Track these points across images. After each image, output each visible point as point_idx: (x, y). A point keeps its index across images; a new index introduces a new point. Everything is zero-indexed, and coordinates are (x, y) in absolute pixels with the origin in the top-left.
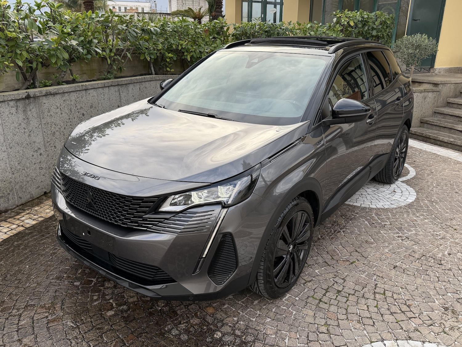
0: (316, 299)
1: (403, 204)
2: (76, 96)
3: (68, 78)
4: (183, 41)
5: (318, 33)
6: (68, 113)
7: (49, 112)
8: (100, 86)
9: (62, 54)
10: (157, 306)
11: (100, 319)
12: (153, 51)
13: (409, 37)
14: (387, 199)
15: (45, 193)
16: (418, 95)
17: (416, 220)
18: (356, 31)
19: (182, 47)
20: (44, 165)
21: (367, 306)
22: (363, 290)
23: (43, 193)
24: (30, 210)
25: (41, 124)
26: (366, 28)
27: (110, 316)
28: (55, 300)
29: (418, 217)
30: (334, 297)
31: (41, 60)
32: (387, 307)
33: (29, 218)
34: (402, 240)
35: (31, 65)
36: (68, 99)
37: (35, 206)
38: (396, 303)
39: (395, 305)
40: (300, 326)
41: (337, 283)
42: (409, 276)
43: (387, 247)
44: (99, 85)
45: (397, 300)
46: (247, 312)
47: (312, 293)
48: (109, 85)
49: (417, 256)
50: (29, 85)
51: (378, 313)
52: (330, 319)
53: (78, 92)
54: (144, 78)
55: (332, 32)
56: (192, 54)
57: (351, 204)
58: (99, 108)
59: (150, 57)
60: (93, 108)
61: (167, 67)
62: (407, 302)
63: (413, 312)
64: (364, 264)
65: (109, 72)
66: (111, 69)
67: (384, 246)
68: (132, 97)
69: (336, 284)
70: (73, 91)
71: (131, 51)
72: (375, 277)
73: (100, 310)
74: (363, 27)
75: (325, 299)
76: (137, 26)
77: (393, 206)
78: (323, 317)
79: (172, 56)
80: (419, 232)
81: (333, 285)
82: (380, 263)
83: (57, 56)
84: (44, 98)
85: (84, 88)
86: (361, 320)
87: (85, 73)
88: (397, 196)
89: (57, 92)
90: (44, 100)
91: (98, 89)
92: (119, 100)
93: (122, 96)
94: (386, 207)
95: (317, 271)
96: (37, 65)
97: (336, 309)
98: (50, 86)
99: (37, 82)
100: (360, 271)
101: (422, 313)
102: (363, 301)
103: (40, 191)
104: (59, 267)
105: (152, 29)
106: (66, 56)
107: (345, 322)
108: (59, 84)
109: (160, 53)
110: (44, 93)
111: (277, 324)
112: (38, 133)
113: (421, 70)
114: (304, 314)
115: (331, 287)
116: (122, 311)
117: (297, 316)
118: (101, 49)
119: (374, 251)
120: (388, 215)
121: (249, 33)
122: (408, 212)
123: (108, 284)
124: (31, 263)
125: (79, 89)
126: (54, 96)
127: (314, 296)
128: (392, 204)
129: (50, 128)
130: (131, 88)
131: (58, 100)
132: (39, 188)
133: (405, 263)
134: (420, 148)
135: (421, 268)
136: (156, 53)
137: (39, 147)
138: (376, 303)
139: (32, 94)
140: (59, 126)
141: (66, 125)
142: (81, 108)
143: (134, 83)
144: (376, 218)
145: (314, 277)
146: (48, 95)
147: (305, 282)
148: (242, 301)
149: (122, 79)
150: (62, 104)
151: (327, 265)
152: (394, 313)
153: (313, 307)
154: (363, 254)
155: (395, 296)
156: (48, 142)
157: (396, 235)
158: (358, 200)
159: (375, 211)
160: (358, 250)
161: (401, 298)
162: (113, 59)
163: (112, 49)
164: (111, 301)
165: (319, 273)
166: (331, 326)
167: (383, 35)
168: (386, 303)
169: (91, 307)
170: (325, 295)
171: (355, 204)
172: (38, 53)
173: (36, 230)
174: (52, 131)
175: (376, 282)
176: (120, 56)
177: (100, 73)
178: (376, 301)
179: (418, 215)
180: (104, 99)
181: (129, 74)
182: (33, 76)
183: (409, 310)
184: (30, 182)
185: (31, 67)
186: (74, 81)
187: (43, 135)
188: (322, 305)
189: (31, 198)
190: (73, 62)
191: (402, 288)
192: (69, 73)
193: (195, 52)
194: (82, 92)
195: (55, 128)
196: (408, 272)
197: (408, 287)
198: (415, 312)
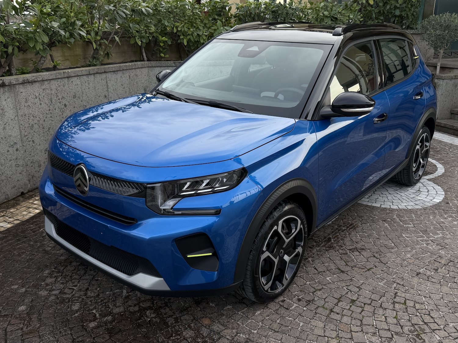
0: (327, 309)
1: (429, 205)
2: (56, 85)
3: (48, 65)
4: (178, 22)
5: (332, 13)
6: (47, 103)
7: (26, 101)
8: (84, 73)
9: (42, 37)
10: (146, 316)
11: (81, 331)
12: (145, 33)
13: (437, 16)
14: (411, 199)
15: (22, 194)
16: (448, 82)
17: (443, 222)
18: (377, 11)
19: (178, 30)
20: (21, 162)
21: (385, 317)
22: (381, 300)
23: (20, 194)
24: (5, 212)
25: (17, 115)
26: (388, 7)
27: (93, 328)
28: (31, 310)
29: (445, 218)
30: (348, 307)
31: (18, 44)
32: (408, 318)
33: (4, 221)
34: (427, 244)
35: (6, 50)
36: (48, 87)
37: (11, 208)
38: (418, 314)
39: (417, 316)
40: (308, 338)
41: (351, 291)
42: (434, 283)
43: (410, 251)
44: (83, 71)
45: (419, 311)
46: (248, 324)
47: (322, 302)
48: (95, 72)
49: (443, 262)
50: (4, 73)
51: (397, 324)
52: (342, 331)
53: (59, 80)
54: (135, 64)
55: (349, 12)
56: (188, 37)
57: (370, 204)
58: (84, 98)
59: (141, 41)
60: (76, 98)
61: (161, 52)
62: (431, 312)
63: (437, 324)
64: (382, 271)
65: (94, 58)
66: (97, 55)
67: (406, 251)
68: (121, 86)
69: (349, 293)
70: (54, 79)
71: (120, 34)
72: (395, 285)
73: (82, 322)
74: (384, 5)
75: (336, 309)
76: (127, 6)
77: (417, 207)
78: (334, 329)
79: (167, 39)
80: (447, 235)
81: (347, 293)
82: (402, 269)
83: (36, 39)
84: (21, 86)
85: (66, 75)
86: (377, 332)
87: (68, 60)
88: (422, 197)
89: (36, 80)
90: (21, 89)
91: (82, 77)
92: (106, 89)
93: (109, 85)
94: (409, 208)
95: (328, 279)
96: (13, 49)
97: (350, 321)
98: (28, 73)
99: (13, 69)
100: (377, 279)
101: (448, 325)
102: (381, 311)
103: (16, 191)
104: (37, 275)
105: (143, 9)
106: (46, 39)
107: (360, 334)
108: (37, 71)
109: (153, 37)
110: (21, 81)
111: (281, 337)
112: (14, 125)
113: (451, 55)
114: (313, 326)
115: (343, 296)
116: (106, 323)
117: (305, 329)
118: (85, 32)
119: (394, 257)
120: (412, 217)
121: (254, 13)
122: (435, 213)
123: (91, 293)
124: (5, 269)
125: (60, 77)
126: (32, 84)
127: (326, 306)
128: (416, 204)
129: (28, 120)
130: (120, 76)
131: (36, 89)
132: (16, 188)
133: (430, 269)
134: (450, 142)
135: (448, 275)
136: (149, 37)
137: (15, 141)
138: (395, 314)
139: (7, 82)
140: (38, 118)
141: (46, 118)
142: (63, 98)
143: (123, 70)
144: (398, 219)
145: (325, 285)
146: (25, 83)
147: (315, 290)
148: (242, 311)
149: (109, 66)
150: (41, 93)
151: (340, 271)
152: (415, 324)
153: (322, 318)
154: (382, 259)
155: (417, 306)
156: (25, 136)
157: (420, 239)
158: (378, 200)
159: (396, 212)
160: (376, 255)
161: (424, 308)
162: (99, 43)
163: (98, 32)
164: (94, 311)
165: (330, 281)
166: (343, 339)
167: (407, 14)
168: (406, 314)
169: (72, 318)
170: (337, 305)
171: (374, 205)
172: (14, 36)
173: (11, 233)
174: (29, 124)
175: (396, 291)
176: (107, 40)
177: (84, 59)
178: (395, 312)
179: (446, 217)
180: (89, 88)
181: (118, 61)
182: (8, 62)
183: (433, 321)
184: (5, 181)
185: (6, 52)
186: (55, 68)
187: (20, 127)
188: (333, 316)
189: (6, 199)
190: (53, 46)
191: (425, 297)
192: (49, 59)
193: (192, 35)
194: (64, 79)
195: (33, 120)
196: (433, 280)
197: (432, 296)
198: (439, 323)
